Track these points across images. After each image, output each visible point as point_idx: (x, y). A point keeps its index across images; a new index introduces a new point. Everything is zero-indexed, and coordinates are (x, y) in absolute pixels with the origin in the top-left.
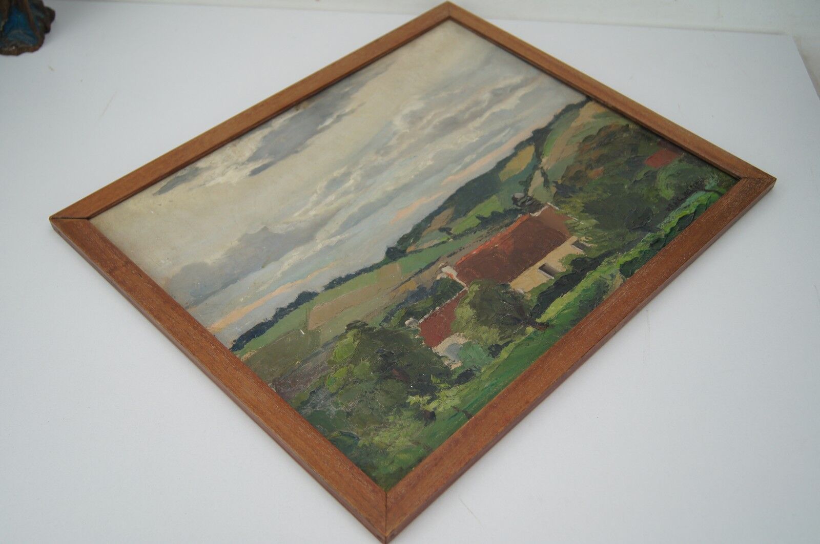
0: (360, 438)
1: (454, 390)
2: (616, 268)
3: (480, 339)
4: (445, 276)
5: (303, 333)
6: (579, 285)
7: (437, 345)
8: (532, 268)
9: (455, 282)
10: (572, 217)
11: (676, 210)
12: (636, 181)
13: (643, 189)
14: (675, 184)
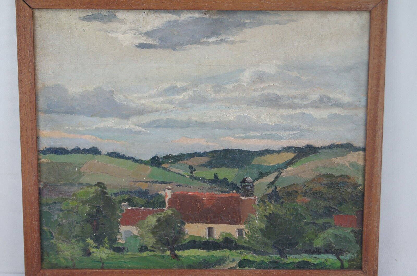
0: (54, 239)
1: (109, 251)
2: (241, 258)
3: (144, 239)
4: (164, 195)
5: (76, 170)
6: (214, 252)
7: (123, 225)
8: (206, 224)
9: (164, 202)
10: (257, 214)
11: (308, 255)
12: (315, 222)
13: (311, 230)
14: (330, 241)
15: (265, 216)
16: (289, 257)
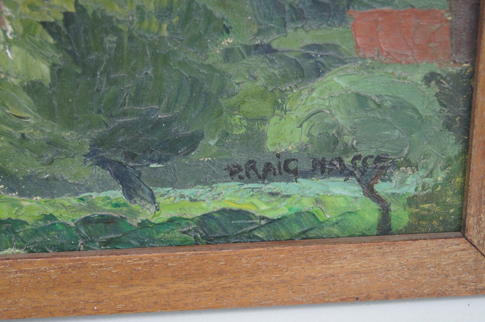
10: (9, 18)
11: (246, 186)
12: (269, 46)
13: (255, 78)
14: (335, 125)
15: (44, 24)
16: (162, 196)
